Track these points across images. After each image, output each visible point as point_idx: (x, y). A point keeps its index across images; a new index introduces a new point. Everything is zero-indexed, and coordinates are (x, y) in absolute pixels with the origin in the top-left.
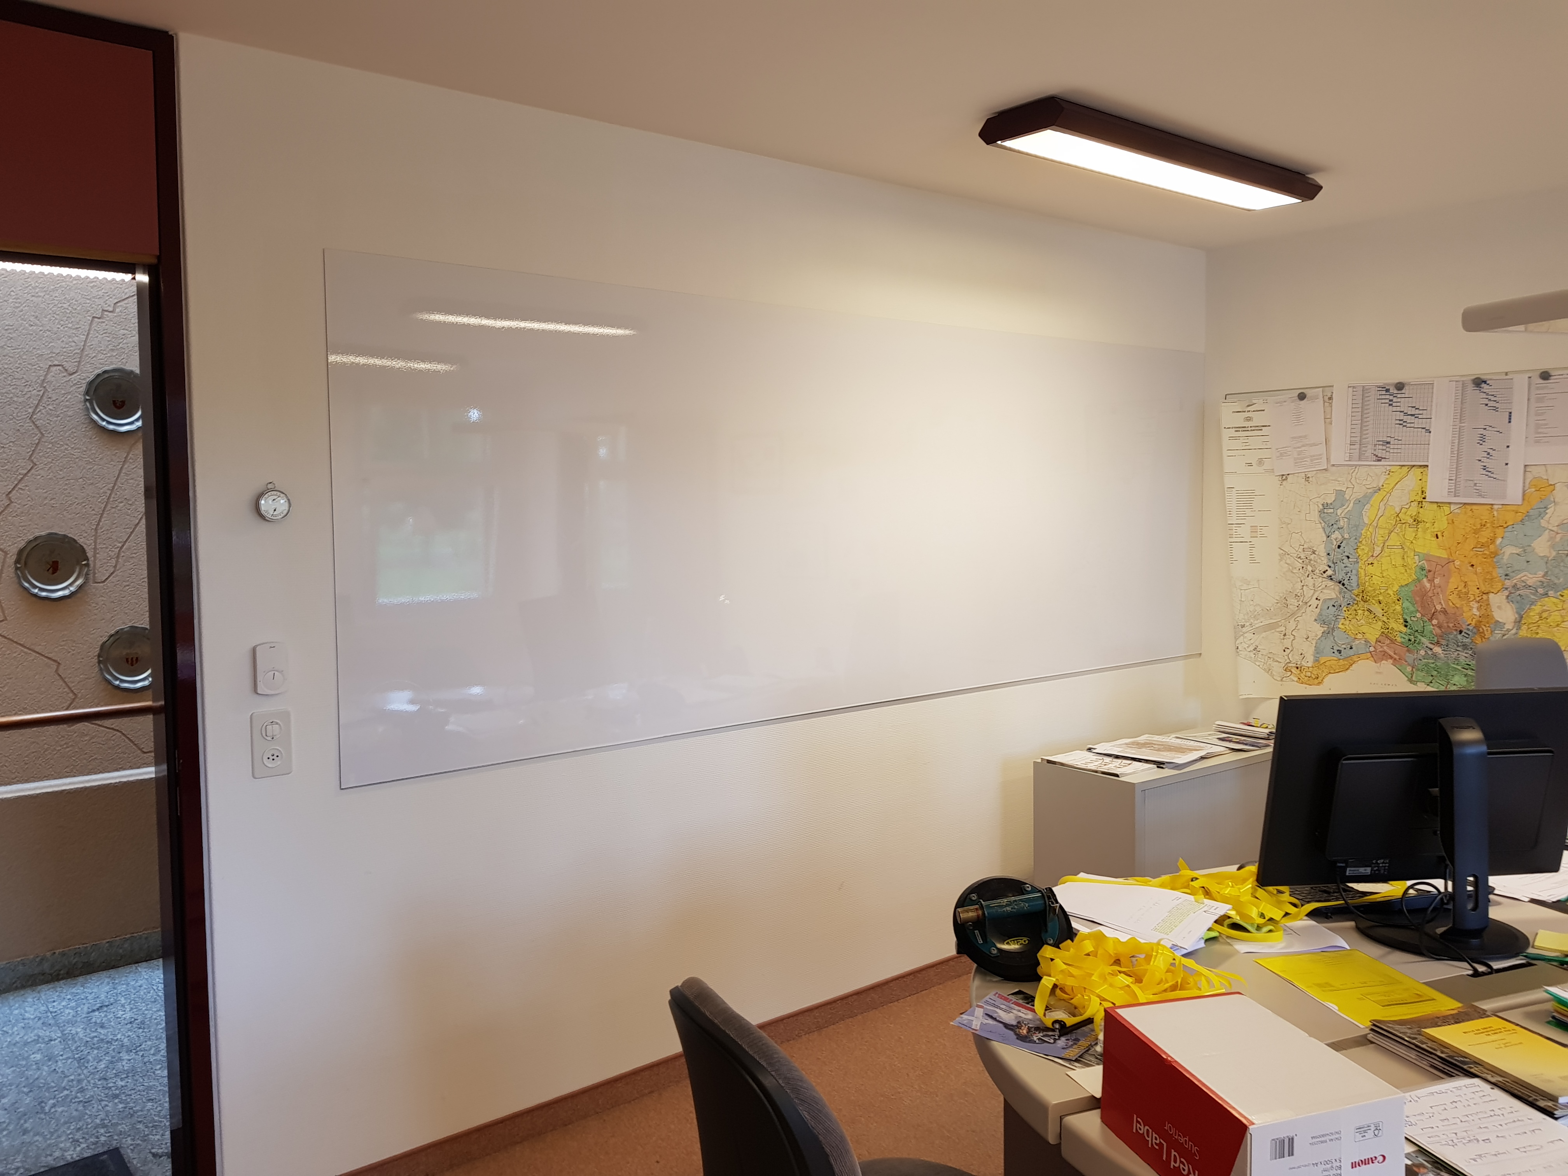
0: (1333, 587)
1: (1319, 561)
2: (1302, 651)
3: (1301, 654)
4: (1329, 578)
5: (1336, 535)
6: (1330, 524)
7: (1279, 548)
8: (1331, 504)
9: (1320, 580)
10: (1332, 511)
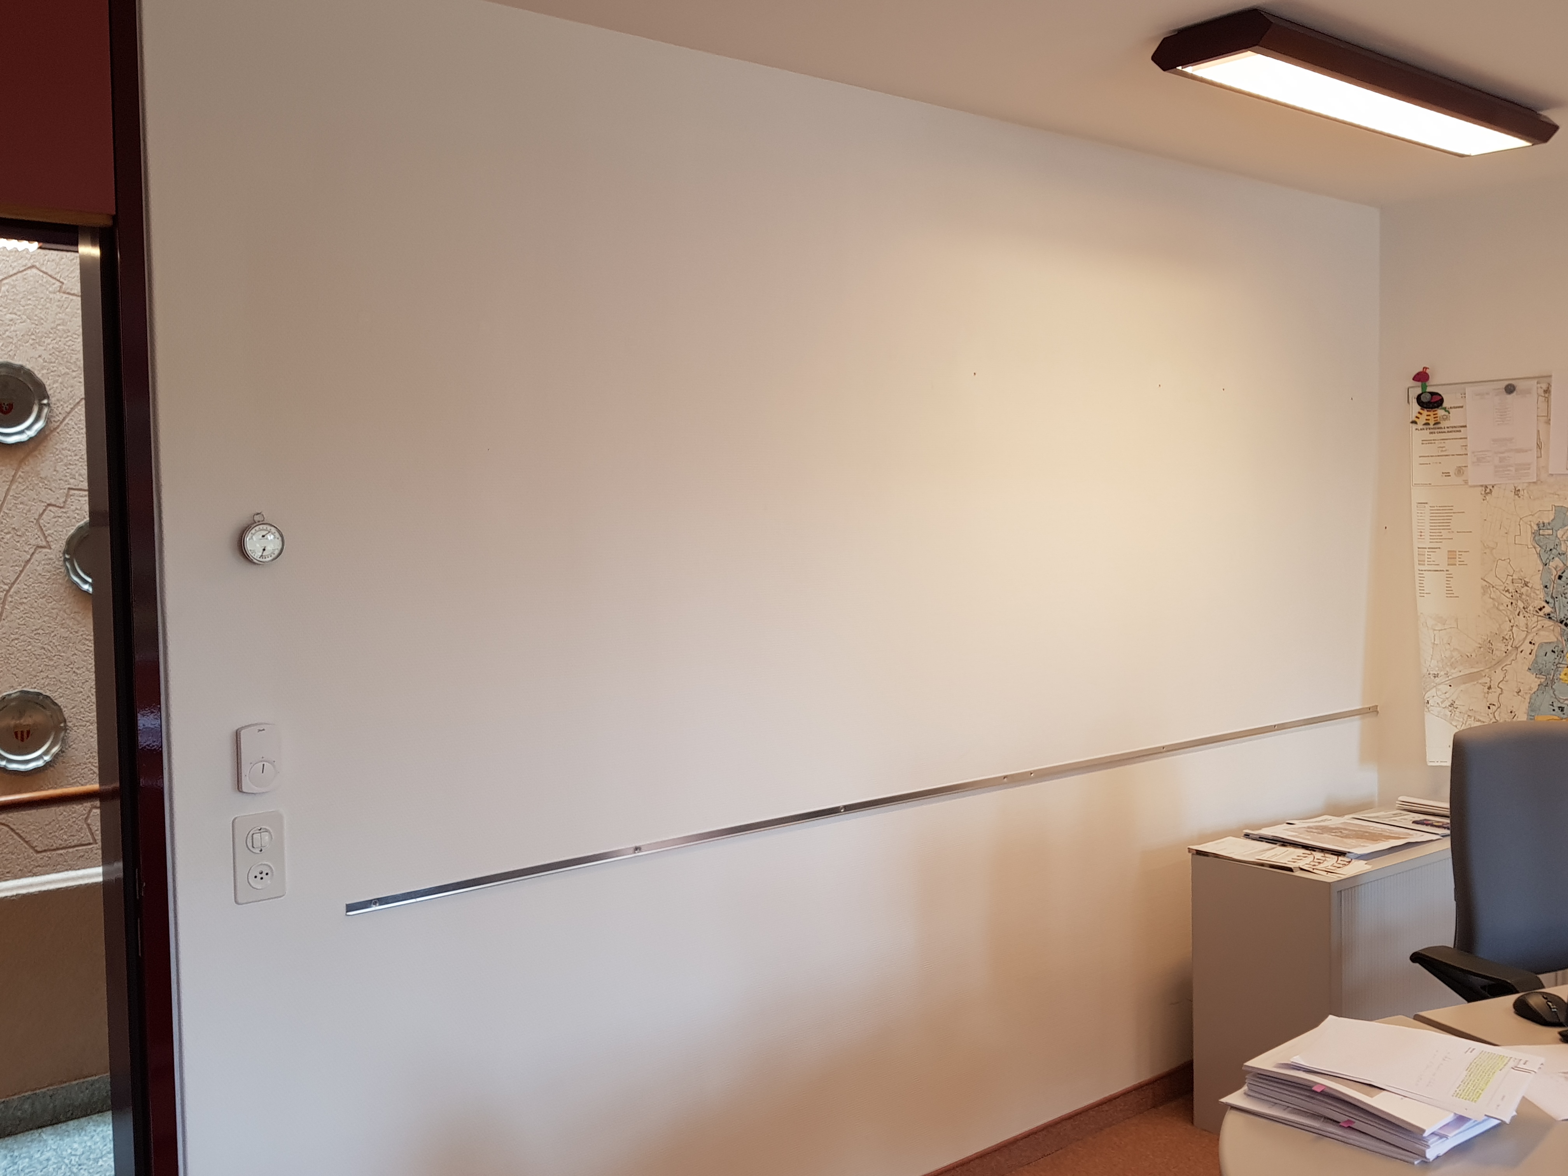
0: (1552, 628)
1: (1532, 594)
2: (1512, 709)
3: (1511, 712)
4: (1547, 617)
5: (1557, 562)
6: (1548, 549)
7: (1482, 579)
8: (1549, 524)
9: (1535, 619)
10: (1550, 532)
